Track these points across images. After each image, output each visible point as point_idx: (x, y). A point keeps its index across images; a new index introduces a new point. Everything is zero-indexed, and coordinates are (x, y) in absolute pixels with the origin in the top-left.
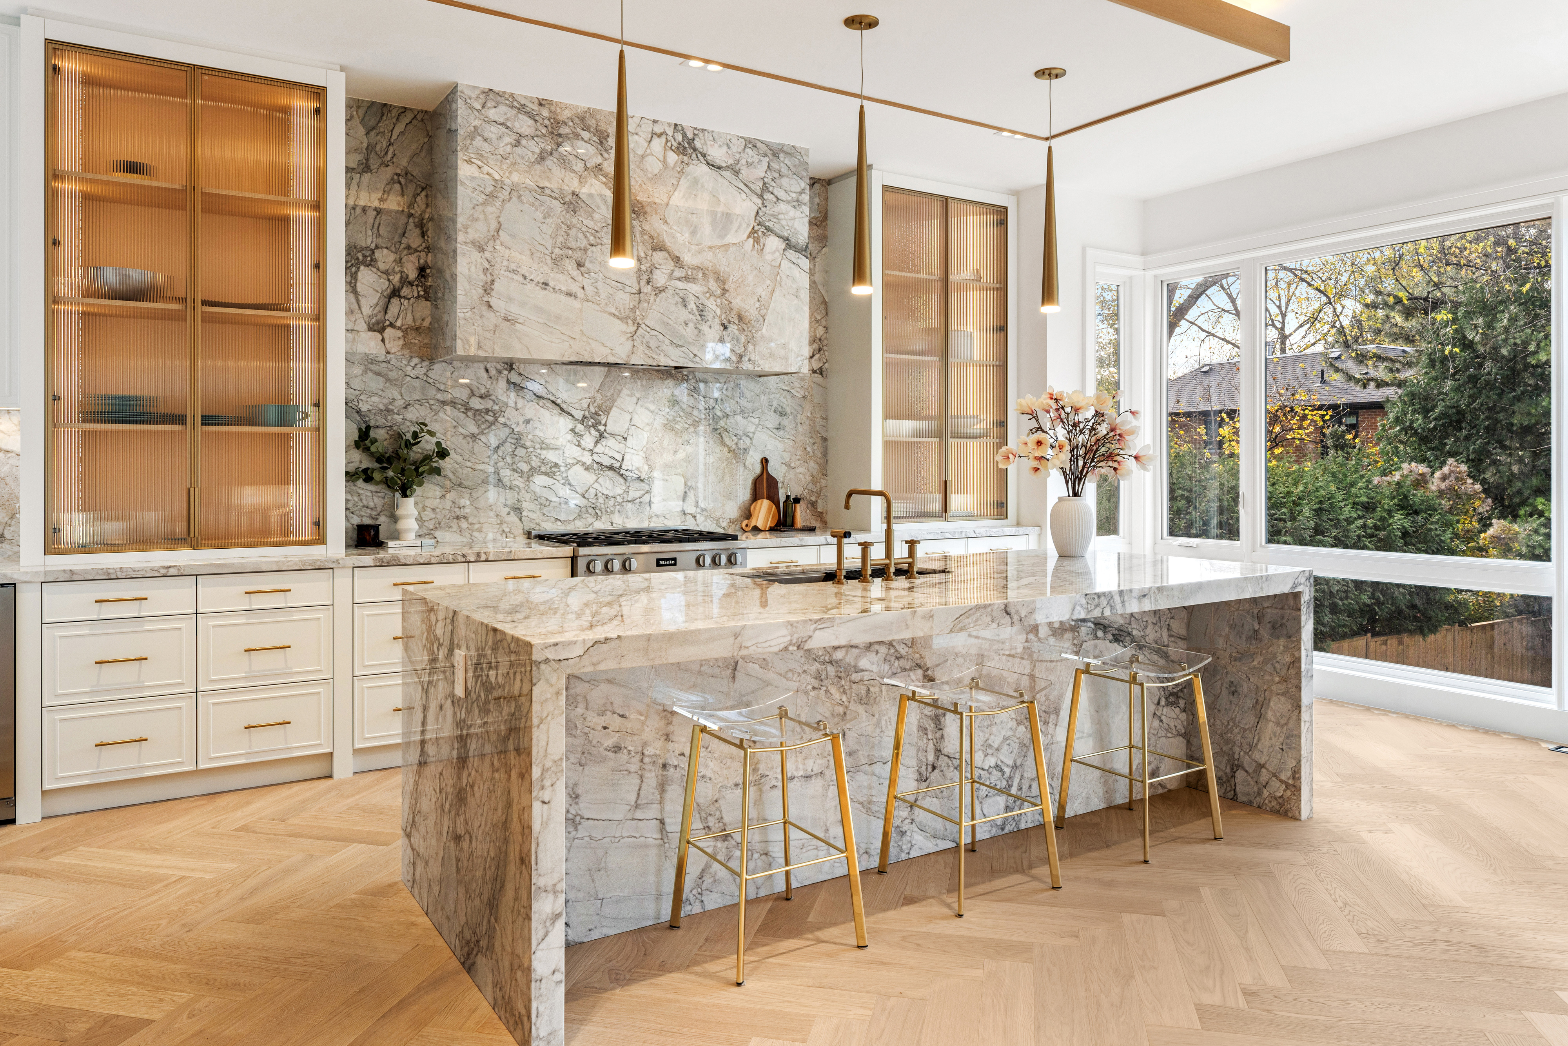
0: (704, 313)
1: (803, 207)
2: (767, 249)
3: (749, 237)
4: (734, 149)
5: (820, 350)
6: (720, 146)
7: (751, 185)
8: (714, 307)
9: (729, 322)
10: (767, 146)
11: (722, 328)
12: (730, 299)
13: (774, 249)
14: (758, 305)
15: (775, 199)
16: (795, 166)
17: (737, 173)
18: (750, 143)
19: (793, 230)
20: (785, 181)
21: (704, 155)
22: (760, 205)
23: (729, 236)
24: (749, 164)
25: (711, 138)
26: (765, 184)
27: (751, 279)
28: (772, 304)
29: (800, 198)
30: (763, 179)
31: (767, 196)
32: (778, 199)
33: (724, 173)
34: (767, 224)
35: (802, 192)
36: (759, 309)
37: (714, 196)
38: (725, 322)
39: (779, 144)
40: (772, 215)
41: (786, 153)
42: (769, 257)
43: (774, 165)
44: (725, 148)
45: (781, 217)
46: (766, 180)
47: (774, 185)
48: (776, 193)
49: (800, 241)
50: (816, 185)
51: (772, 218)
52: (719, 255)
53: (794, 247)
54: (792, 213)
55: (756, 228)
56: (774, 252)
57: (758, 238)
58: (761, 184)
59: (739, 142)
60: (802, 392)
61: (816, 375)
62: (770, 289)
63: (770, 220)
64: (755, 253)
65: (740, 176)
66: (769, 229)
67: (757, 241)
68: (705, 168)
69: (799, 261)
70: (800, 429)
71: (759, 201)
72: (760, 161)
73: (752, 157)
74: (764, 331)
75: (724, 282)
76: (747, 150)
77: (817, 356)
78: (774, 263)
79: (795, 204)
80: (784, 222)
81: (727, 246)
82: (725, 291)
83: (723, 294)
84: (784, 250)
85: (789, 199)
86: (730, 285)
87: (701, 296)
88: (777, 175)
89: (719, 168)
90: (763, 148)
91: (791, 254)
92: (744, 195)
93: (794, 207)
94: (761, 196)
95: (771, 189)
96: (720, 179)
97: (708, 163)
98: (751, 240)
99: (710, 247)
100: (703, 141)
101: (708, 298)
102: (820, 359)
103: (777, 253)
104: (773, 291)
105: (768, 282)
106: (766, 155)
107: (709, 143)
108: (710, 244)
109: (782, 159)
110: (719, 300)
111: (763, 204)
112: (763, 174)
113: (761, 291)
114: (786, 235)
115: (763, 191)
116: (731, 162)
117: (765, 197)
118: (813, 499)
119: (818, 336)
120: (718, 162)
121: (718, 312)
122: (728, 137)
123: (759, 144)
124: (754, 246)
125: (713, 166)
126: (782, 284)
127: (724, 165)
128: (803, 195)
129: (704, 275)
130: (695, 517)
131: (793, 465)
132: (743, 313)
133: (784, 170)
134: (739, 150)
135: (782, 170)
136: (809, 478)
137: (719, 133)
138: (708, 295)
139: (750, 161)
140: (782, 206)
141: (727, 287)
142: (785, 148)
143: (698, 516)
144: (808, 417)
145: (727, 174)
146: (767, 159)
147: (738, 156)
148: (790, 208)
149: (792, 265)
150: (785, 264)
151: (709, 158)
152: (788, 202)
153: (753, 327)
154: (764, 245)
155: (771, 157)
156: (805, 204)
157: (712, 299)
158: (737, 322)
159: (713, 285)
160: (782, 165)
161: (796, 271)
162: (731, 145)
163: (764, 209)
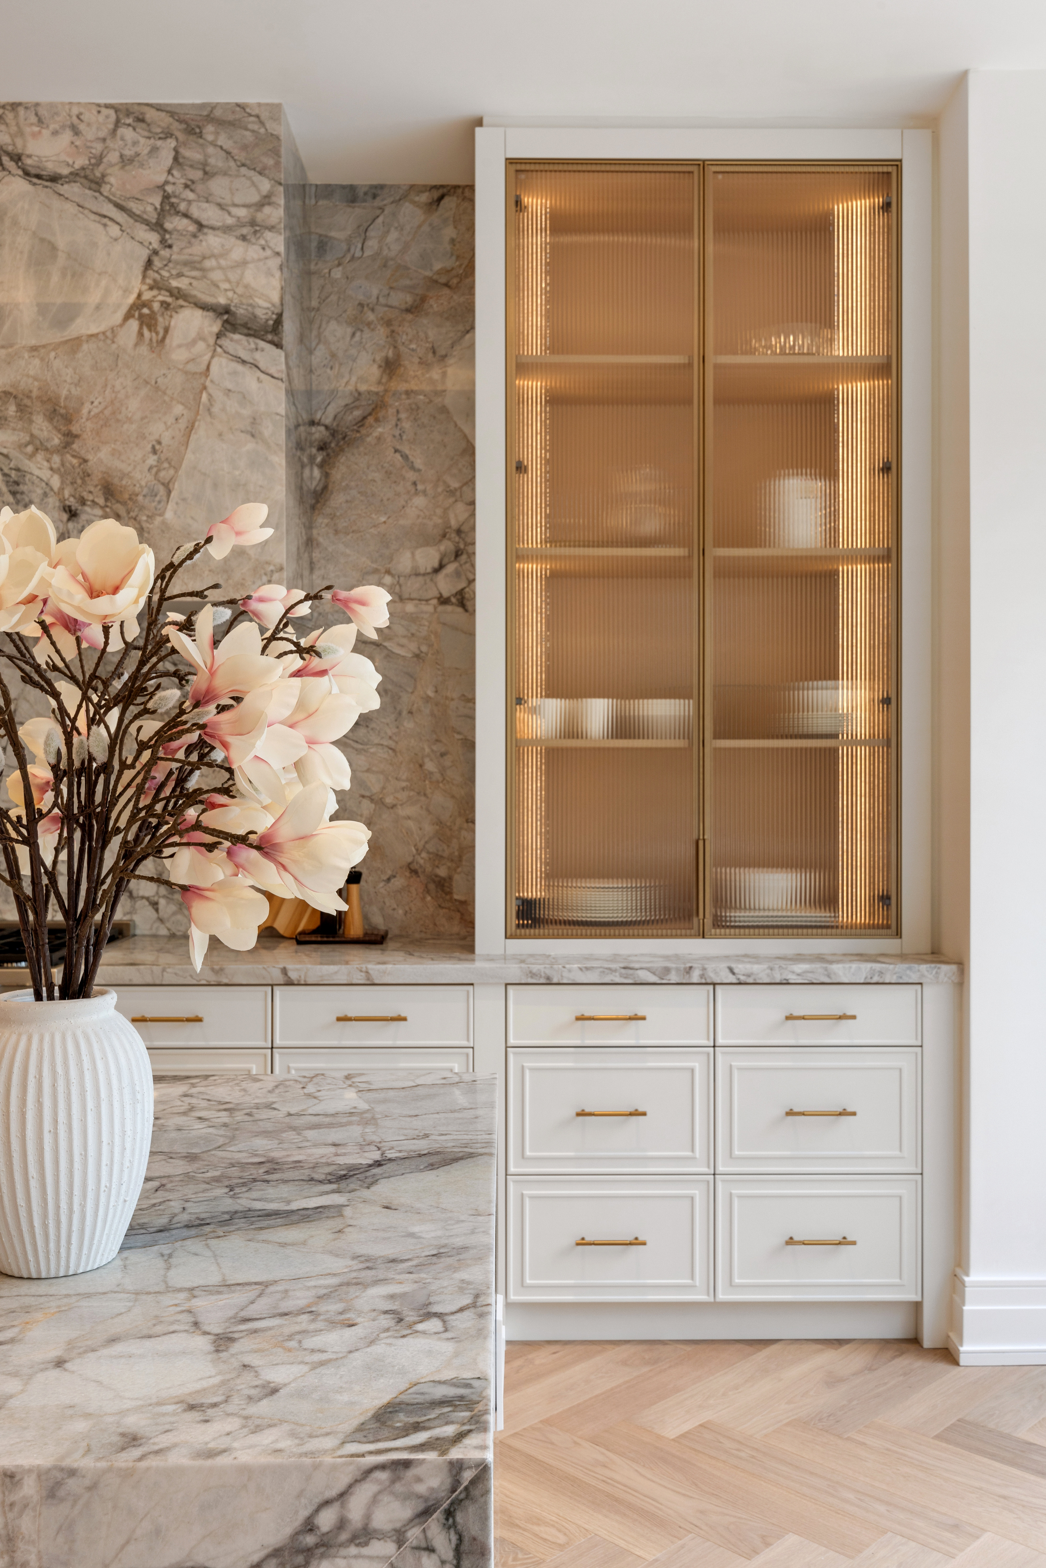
0: (22, 488)
1: (268, 235)
2: (176, 338)
3: (128, 316)
4: (89, 134)
5: (458, 554)
6: (55, 133)
7: (132, 205)
8: (45, 474)
9: (83, 502)
10: (172, 114)
11: (65, 516)
12: (83, 453)
13: (193, 334)
14: (152, 460)
15: (192, 228)
16: (245, 147)
17: (96, 184)
18: (128, 114)
19: (240, 290)
20: (218, 187)
21: (17, 158)
22: (156, 245)
23: (79, 321)
24: (126, 161)
25: (34, 119)
26: (166, 197)
27: (134, 405)
28: (189, 456)
29: (260, 217)
30: (162, 187)
31: (174, 223)
32: (200, 226)
33: (65, 189)
34: (174, 283)
35: (266, 200)
36: (155, 470)
37: (42, 240)
38: (72, 502)
39: (203, 106)
40: (186, 264)
41: (221, 123)
42: (179, 356)
43: (192, 154)
44: (67, 136)
45: (208, 264)
46: (169, 189)
47: (191, 196)
48: (195, 212)
49: (260, 313)
50: (446, 200)
51: (186, 271)
52: (57, 364)
53: (245, 325)
54: (238, 251)
55: (147, 295)
56: (194, 342)
57: (152, 316)
58: (157, 200)
59: (101, 118)
60: (413, 647)
61: (449, 608)
62: (183, 424)
63: (180, 275)
64: (144, 349)
65: (105, 189)
66: (178, 294)
67: (148, 322)
68: (18, 185)
69: (258, 355)
70: (408, 725)
71: (153, 238)
72: (154, 150)
73: (135, 143)
74: (169, 515)
75: (68, 419)
76: (122, 131)
77: (450, 568)
78: (191, 367)
79: (245, 231)
80: (216, 276)
81: (74, 344)
82: (70, 438)
83: (67, 445)
84: (219, 336)
85: (230, 221)
86: (83, 425)
87: (14, 453)
88: (197, 175)
89: (54, 179)
90: (164, 120)
91: (238, 343)
92: (114, 230)
93: (244, 238)
94: (158, 226)
95: (182, 207)
96: (56, 203)
97: (27, 174)
98: (134, 324)
99: (34, 349)
100: (14, 129)
101: (31, 456)
102: (458, 574)
103: (201, 345)
104: (191, 428)
105: (178, 409)
106: (168, 135)
107: (27, 130)
108: (33, 342)
109: (210, 138)
110: (56, 459)
111: (163, 241)
112: (161, 178)
113: (157, 429)
114: (222, 301)
115: (162, 213)
116: (81, 162)
117: (168, 225)
118: (442, 872)
120: (51, 167)
121: (56, 482)
122: (75, 111)
123: (150, 115)
124: (141, 334)
125: (38, 177)
126: (215, 409)
127: (65, 171)
128: (267, 210)
129: (22, 409)
130: (155, 905)
131: (389, 800)
132: (116, 481)
133: (216, 160)
134: (101, 134)
135: (212, 161)
136: (429, 829)
137: (52, 105)
138: (30, 449)
139: (128, 152)
140: (213, 241)
141: (75, 429)
142: (218, 113)
143: (162, 902)
144: (427, 699)
145: (73, 190)
146: (171, 143)
147: (98, 147)
148: (231, 241)
149: (240, 368)
150: (221, 367)
151: (29, 161)
152: (227, 229)
153: (142, 508)
154: (166, 330)
155: (181, 137)
156: (271, 228)
157: (40, 457)
158: (101, 501)
159: (42, 427)
160: (211, 150)
161: (250, 380)
162: (82, 127)
163: (165, 253)
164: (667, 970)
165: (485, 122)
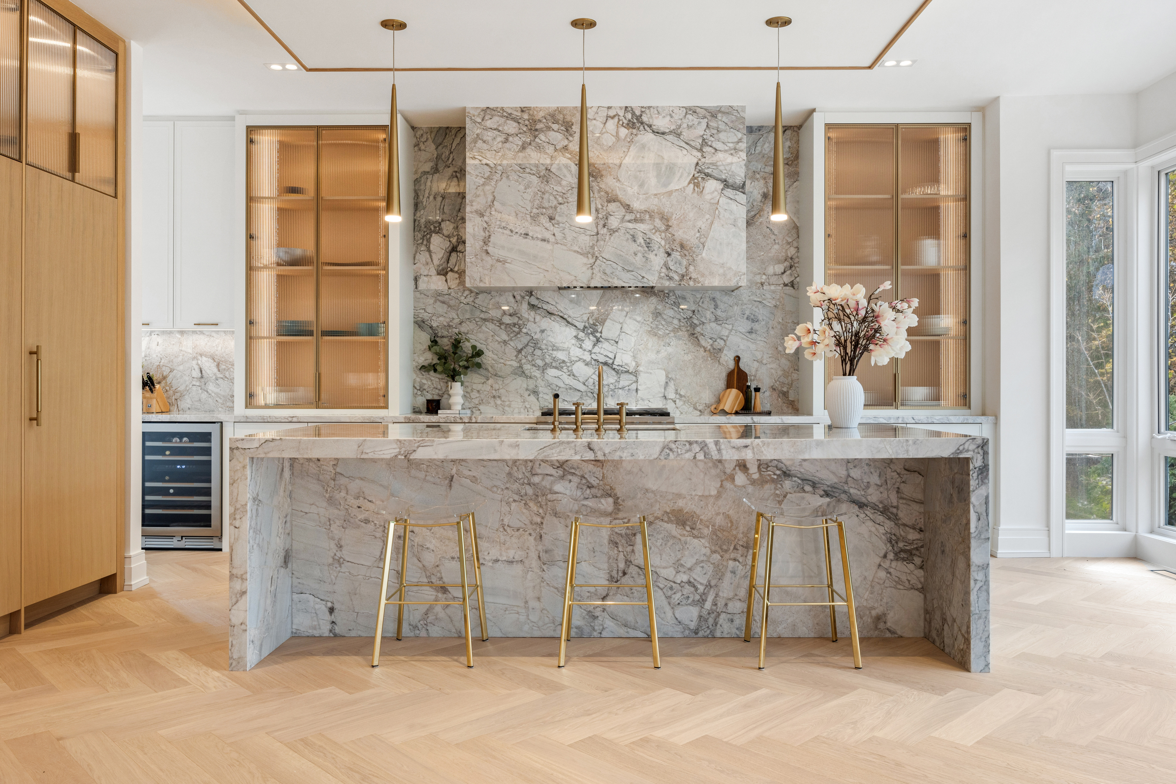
0: (651, 245)
1: (741, 153)
2: (706, 191)
3: (690, 183)
4: (676, 117)
5: (791, 267)
6: (664, 117)
7: (691, 143)
8: (659, 240)
9: (673, 250)
10: (706, 110)
11: (666, 255)
12: (673, 232)
13: (713, 189)
14: (698, 235)
15: (713, 151)
16: (732, 122)
17: (678, 135)
18: (690, 110)
19: (730, 173)
20: (722, 136)
21: (650, 126)
22: (700, 157)
23: (672, 184)
24: (689, 127)
25: (656, 112)
26: (704, 140)
27: (691, 215)
28: (711, 233)
29: (737, 147)
30: (702, 136)
31: (706, 149)
32: (716, 150)
33: (667, 137)
34: (706, 171)
35: (740, 141)
36: (699, 238)
37: (659, 155)
38: (669, 250)
39: (717, 107)
40: (710, 164)
41: (724, 113)
42: (708, 197)
43: (713, 124)
44: (668, 118)
45: (718, 164)
46: (705, 137)
47: (713, 139)
48: (714, 145)
49: (737, 181)
50: (787, 131)
51: (711, 166)
52: (664, 200)
53: (732, 186)
54: (730, 159)
55: (696, 175)
56: (713, 192)
57: (698, 183)
58: (700, 141)
59: (680, 111)
60: (774, 303)
61: (788, 288)
62: (709, 221)
63: (708, 168)
64: (695, 195)
65: (682, 137)
66: (708, 175)
67: (697, 185)
68: (651, 136)
69: (736, 197)
70: (772, 332)
71: (699, 154)
72: (699, 123)
73: (692, 120)
74: (704, 255)
75: (668, 220)
76: (688, 116)
77: (788, 272)
78: (712, 201)
79: (732, 152)
80: (722, 168)
81: (670, 193)
82: (668, 227)
83: (667, 230)
84: (722, 190)
85: (727, 148)
86: (673, 222)
87: (647, 233)
88: (715, 132)
89: (663, 133)
90: (703, 112)
91: (729, 192)
92: (685, 152)
93: (732, 154)
94: (701, 150)
95: (709, 143)
96: (664, 142)
97: (653, 132)
98: (692, 186)
99: (656, 195)
100: (649, 116)
101: (654, 234)
102: (791, 275)
103: (716, 193)
104: (712, 223)
105: (708, 216)
106: (704, 117)
107: (654, 116)
108: (655, 192)
109: (720, 118)
110: (663, 234)
111: (702, 156)
112: (702, 133)
113: (700, 224)
114: (724, 177)
115: (702, 145)
116: (673, 127)
117: (704, 150)
118: (785, 389)
119: (790, 255)
120: (662, 129)
121: (663, 243)
122: (671, 109)
123: (698, 110)
124: (694, 189)
125: (658, 133)
126: (721, 216)
127: (667, 131)
128: (740, 144)
129: (651, 216)
130: (675, 401)
131: (764, 362)
132: (685, 242)
133: (722, 126)
134: (681, 117)
135: (720, 127)
136: (780, 373)
137: (663, 107)
138: (654, 231)
139: (690, 124)
140: (720, 155)
141: (670, 224)
142: (722, 109)
143: (678, 401)
144: (779, 323)
145: (670, 137)
146: (706, 120)
147: (680, 122)
148: (727, 155)
149: (730, 201)
150: (723, 200)
151: (654, 127)
152: (726, 151)
153: (694, 252)
154: (703, 188)
155: (709, 118)
156: (742, 151)
157: (657, 234)
158: (679, 250)
159: (658, 223)
160: (720, 123)
161: (733, 206)
162: (673, 115)
163: (703, 160)
164: (890, 418)
165: (817, 110)
